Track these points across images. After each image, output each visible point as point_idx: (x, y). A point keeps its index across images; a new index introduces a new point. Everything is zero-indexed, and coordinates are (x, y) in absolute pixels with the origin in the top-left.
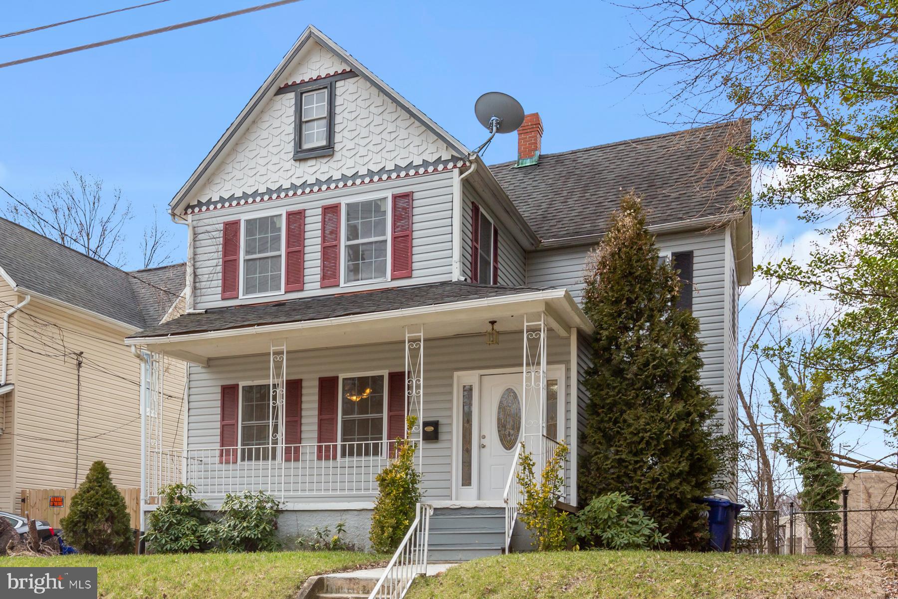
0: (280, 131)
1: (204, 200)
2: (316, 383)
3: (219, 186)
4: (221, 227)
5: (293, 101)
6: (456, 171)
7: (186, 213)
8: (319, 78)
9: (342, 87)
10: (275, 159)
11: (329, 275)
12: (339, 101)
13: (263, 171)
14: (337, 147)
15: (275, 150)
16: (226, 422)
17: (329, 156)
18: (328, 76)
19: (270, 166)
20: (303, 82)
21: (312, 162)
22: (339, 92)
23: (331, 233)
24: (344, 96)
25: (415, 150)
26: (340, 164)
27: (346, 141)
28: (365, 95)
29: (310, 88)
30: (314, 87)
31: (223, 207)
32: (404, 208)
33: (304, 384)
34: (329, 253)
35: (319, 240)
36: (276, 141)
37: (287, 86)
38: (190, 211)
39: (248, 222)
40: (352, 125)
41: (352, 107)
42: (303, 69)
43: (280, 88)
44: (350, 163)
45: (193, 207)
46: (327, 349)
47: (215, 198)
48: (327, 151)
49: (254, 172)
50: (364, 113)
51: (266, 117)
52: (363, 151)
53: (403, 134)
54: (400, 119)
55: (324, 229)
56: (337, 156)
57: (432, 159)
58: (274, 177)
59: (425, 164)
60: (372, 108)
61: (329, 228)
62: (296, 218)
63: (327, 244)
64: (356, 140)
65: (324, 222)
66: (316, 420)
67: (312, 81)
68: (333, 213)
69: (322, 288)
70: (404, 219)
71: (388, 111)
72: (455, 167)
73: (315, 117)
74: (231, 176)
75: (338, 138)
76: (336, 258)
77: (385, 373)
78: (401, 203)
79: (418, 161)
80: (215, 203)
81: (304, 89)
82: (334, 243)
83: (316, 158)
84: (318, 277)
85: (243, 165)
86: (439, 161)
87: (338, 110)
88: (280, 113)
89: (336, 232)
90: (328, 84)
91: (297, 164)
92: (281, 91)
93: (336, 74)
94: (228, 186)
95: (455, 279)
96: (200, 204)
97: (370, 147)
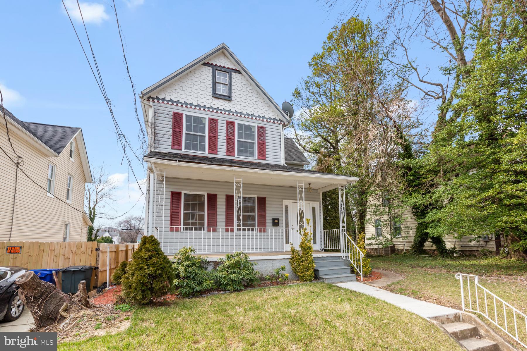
0: (204, 81)
1: (161, 97)
2: (225, 197)
3: (170, 94)
4: (172, 113)
5: (211, 71)
6: (281, 125)
7: (148, 100)
8: (224, 67)
9: (234, 75)
10: (202, 93)
11: (230, 150)
12: (233, 80)
13: (195, 95)
14: (233, 98)
15: (202, 89)
16: (173, 210)
17: (229, 101)
18: (228, 68)
19: (199, 94)
20: (216, 65)
21: (221, 101)
22: (233, 76)
23: (231, 133)
24: (235, 79)
25: (266, 112)
26: (234, 106)
27: (236, 98)
28: (245, 83)
29: (220, 69)
30: (222, 70)
31: (173, 104)
32: (262, 132)
33: (218, 196)
34: (230, 141)
35: (225, 135)
36: (203, 85)
37: (208, 63)
38: (151, 100)
39: (187, 116)
40: (239, 92)
41: (239, 85)
42: (216, 60)
43: (205, 63)
44: (239, 107)
45: (153, 99)
46: (229, 182)
47: (168, 98)
48: (228, 98)
49: (190, 94)
50: (244, 90)
51: (197, 72)
52: (244, 104)
53: (261, 104)
54: (259, 98)
55: (227, 130)
56: (233, 102)
57: (273, 117)
58: (202, 100)
59: (270, 118)
60: (248, 89)
61: (230, 131)
62: (213, 122)
63: (229, 137)
64: (241, 99)
65: (227, 127)
66: (224, 213)
67: (220, 66)
68: (232, 125)
69: (226, 155)
70: (262, 136)
71: (254, 93)
72: (281, 123)
73: (222, 82)
74: (177, 91)
75: (233, 95)
76: (233, 144)
77: (256, 196)
78: (261, 130)
79: (267, 116)
80: (168, 101)
81: (218, 68)
82: (233, 138)
83: (223, 99)
84: (225, 151)
85: (184, 89)
86: (274, 119)
87: (233, 84)
88: (204, 74)
89: (233, 133)
90: (229, 71)
91: (214, 99)
92: (205, 64)
93: (232, 69)
94: (175, 95)
95: (282, 165)
96: (157, 98)
97: (247, 104)
